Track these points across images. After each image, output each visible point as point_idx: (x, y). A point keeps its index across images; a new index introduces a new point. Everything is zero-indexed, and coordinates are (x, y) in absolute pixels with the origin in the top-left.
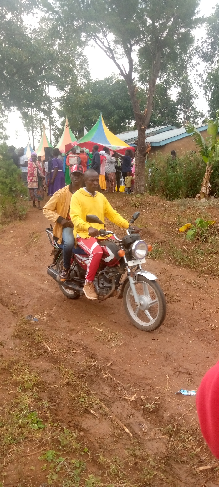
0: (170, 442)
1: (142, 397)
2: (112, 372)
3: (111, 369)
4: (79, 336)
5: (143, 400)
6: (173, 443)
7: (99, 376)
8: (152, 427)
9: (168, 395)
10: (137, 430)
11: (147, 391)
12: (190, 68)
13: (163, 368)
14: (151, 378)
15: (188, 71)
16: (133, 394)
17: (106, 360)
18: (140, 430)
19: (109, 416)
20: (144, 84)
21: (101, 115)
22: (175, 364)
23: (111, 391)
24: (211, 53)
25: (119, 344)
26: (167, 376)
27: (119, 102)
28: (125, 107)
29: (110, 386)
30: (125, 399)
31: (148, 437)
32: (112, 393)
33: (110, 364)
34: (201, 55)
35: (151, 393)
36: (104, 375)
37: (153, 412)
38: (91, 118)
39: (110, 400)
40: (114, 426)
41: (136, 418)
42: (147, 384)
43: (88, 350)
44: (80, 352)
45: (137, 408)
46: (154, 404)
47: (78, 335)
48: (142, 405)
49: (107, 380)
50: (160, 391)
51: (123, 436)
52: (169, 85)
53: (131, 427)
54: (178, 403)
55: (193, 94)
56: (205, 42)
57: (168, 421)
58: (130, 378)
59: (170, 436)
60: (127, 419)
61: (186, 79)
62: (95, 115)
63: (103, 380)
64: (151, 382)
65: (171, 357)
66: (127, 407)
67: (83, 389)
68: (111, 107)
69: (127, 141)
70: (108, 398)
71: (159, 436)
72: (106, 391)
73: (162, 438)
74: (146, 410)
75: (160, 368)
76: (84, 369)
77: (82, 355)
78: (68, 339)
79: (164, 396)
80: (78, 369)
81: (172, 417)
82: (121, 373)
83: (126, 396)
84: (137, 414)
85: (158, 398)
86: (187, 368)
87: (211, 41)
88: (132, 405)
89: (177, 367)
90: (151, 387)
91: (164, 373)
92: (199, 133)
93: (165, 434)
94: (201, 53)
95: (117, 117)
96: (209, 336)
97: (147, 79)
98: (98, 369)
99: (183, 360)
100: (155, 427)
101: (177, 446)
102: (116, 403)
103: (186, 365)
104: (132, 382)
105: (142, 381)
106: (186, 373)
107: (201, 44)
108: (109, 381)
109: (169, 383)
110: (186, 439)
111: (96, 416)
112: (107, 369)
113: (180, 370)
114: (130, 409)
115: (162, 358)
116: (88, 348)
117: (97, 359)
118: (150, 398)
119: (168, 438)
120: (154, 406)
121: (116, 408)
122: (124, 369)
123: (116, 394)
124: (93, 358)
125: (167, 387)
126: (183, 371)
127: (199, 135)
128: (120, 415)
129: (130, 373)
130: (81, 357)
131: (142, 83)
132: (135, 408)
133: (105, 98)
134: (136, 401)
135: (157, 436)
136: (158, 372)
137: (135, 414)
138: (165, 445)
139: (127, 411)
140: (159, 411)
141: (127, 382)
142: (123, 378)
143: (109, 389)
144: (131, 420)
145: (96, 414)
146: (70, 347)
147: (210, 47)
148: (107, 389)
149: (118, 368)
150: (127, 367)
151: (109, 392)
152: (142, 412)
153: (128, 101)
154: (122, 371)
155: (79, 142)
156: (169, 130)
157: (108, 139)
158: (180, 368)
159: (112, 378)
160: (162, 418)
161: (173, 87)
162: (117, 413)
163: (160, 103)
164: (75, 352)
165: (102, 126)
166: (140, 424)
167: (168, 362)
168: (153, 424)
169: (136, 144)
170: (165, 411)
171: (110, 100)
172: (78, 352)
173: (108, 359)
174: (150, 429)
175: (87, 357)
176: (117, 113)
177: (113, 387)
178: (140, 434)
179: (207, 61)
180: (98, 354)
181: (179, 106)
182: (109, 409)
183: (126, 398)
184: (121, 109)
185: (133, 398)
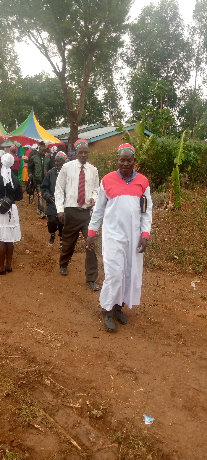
0: (120, 450)
1: (88, 402)
2: (55, 377)
3: (53, 373)
4: (16, 339)
5: (89, 406)
6: (122, 451)
7: (40, 383)
8: (100, 435)
9: (114, 398)
10: (84, 440)
11: (92, 395)
12: (115, 71)
13: (106, 368)
14: (96, 380)
15: (113, 74)
16: (78, 399)
17: (48, 363)
18: (87, 440)
19: (55, 429)
20: (73, 84)
21: (33, 111)
22: (119, 363)
23: (54, 398)
24: (134, 59)
25: (60, 344)
26: (112, 376)
27: (49, 99)
28: (55, 104)
29: (53, 392)
30: (69, 407)
31: (97, 447)
32: (55, 400)
33: (52, 367)
34: (126, 60)
35: (97, 397)
36: (46, 381)
37: (101, 418)
38: (21, 113)
39: (54, 409)
40: (61, 440)
41: (83, 427)
42: (93, 388)
43: (27, 353)
44: (19, 357)
45: (83, 415)
46: (100, 409)
47: (15, 337)
48: (87, 412)
49: (50, 386)
50: (105, 394)
51: (71, 450)
52: (96, 86)
53: (78, 438)
54: (124, 406)
55: (118, 95)
56: (129, 48)
57: (116, 427)
58: (73, 382)
59: (120, 443)
60: (73, 428)
61: (111, 82)
62: (26, 111)
63: (45, 386)
64: (95, 385)
65: (114, 356)
66: (72, 415)
67: (25, 400)
68: (41, 104)
69: (58, 137)
70: (51, 406)
71: (108, 444)
72: (49, 398)
73: (111, 447)
74: (92, 417)
75: (104, 369)
76: (24, 375)
77: (21, 359)
78: (5, 343)
79: (110, 400)
80: (18, 376)
81: (120, 422)
82: (64, 377)
83: (70, 403)
84: (83, 422)
85: (104, 402)
86: (131, 366)
87: (135, 48)
88: (78, 412)
89: (121, 367)
90: (96, 391)
91: (108, 374)
92: (127, 132)
93: (114, 442)
94: (125, 58)
95: (47, 113)
96: (149, 331)
97: (76, 79)
98: (40, 375)
99: (126, 358)
100: (103, 435)
101: (128, 454)
102: (61, 411)
103: (129, 363)
104: (76, 386)
105: (86, 385)
106: (130, 372)
107: (126, 50)
108: (52, 387)
109: (114, 384)
110: (135, 445)
111: (40, 430)
112: (48, 374)
113: (124, 368)
114: (76, 416)
115: (105, 357)
116: (28, 351)
117: (37, 363)
118: (96, 403)
119: (118, 447)
120: (100, 412)
121: (61, 417)
122: (67, 373)
123: (60, 401)
124: (33, 363)
125: (113, 389)
126: (127, 369)
127: (127, 135)
128: (65, 424)
129: (73, 377)
130: (20, 361)
131: (71, 82)
132: (81, 415)
133: (35, 95)
134: (81, 408)
135: (106, 445)
136: (102, 373)
137: (82, 422)
138: (115, 454)
139: (73, 419)
140: (106, 417)
141: (71, 386)
142: (66, 383)
143: (52, 396)
144: (78, 430)
145: (41, 428)
146: (8, 352)
147: (133, 53)
148: (49, 396)
149: (60, 371)
150: (70, 370)
151: (53, 399)
152: (88, 419)
153: (58, 99)
154: (64, 374)
155: (10, 136)
156: (98, 128)
157: (40, 134)
158: (124, 367)
159: (54, 384)
160: (109, 424)
161: (99, 88)
162: (62, 423)
163: (87, 102)
164: (13, 356)
165: (34, 120)
166: (88, 434)
167: (111, 362)
168: (101, 431)
169: (69, 140)
170: (112, 416)
171: (40, 97)
172: (16, 357)
173: (49, 363)
174: (98, 437)
175: (27, 362)
176: (47, 110)
177: (56, 394)
178: (88, 444)
179: (131, 66)
180: (38, 358)
181: (105, 106)
182: (53, 419)
183: (71, 405)
184: (51, 106)
185: (78, 404)
